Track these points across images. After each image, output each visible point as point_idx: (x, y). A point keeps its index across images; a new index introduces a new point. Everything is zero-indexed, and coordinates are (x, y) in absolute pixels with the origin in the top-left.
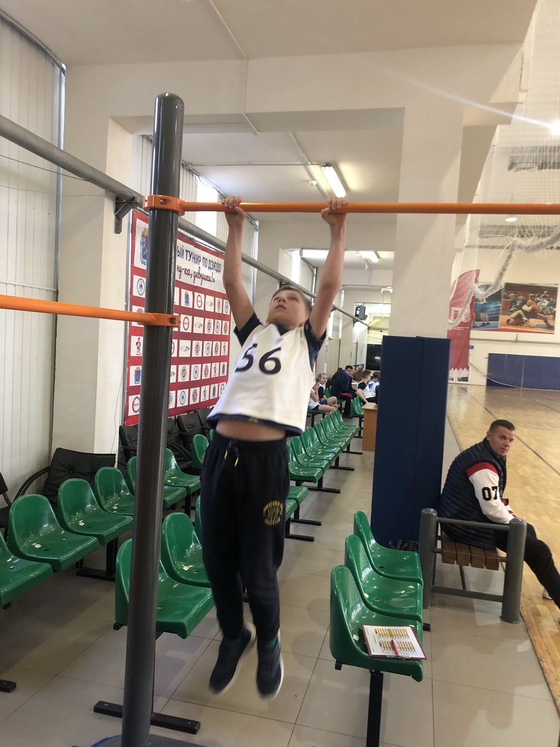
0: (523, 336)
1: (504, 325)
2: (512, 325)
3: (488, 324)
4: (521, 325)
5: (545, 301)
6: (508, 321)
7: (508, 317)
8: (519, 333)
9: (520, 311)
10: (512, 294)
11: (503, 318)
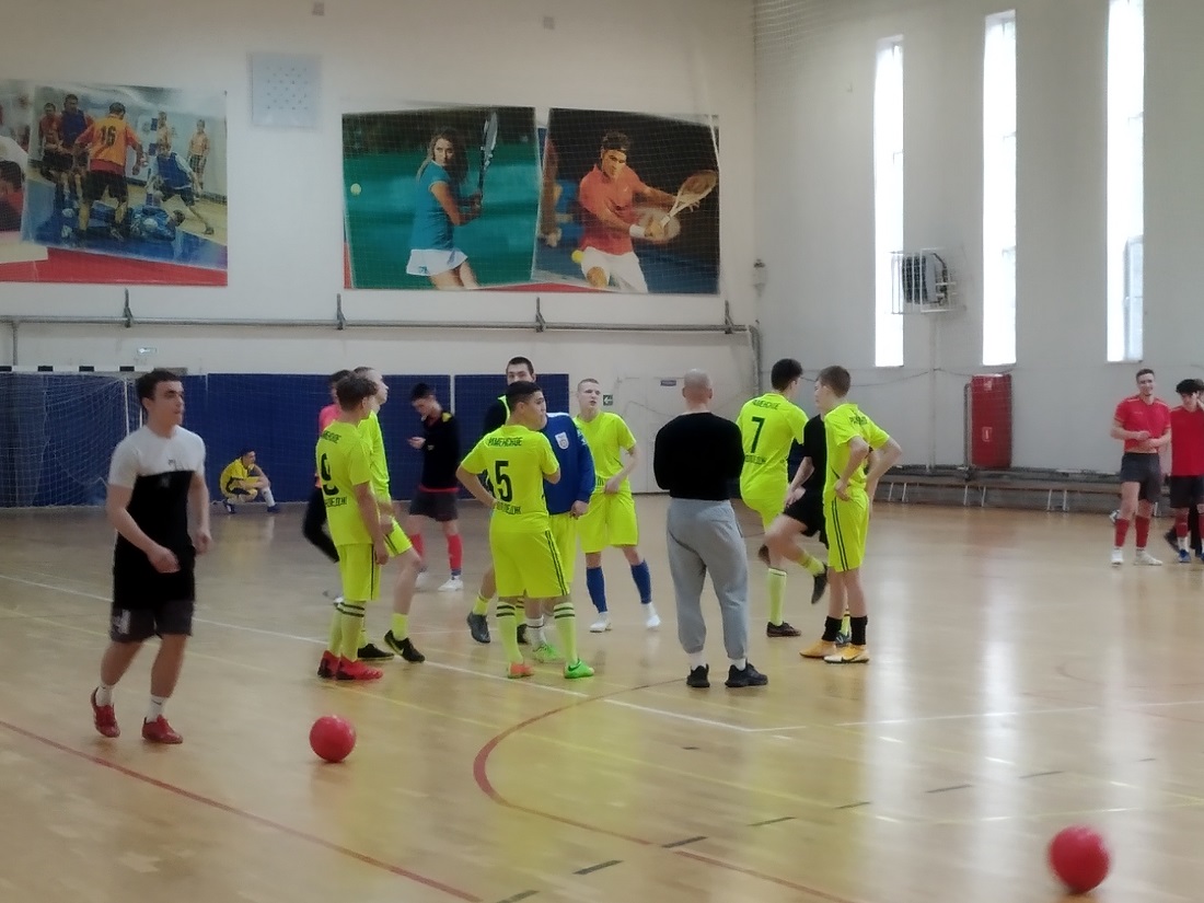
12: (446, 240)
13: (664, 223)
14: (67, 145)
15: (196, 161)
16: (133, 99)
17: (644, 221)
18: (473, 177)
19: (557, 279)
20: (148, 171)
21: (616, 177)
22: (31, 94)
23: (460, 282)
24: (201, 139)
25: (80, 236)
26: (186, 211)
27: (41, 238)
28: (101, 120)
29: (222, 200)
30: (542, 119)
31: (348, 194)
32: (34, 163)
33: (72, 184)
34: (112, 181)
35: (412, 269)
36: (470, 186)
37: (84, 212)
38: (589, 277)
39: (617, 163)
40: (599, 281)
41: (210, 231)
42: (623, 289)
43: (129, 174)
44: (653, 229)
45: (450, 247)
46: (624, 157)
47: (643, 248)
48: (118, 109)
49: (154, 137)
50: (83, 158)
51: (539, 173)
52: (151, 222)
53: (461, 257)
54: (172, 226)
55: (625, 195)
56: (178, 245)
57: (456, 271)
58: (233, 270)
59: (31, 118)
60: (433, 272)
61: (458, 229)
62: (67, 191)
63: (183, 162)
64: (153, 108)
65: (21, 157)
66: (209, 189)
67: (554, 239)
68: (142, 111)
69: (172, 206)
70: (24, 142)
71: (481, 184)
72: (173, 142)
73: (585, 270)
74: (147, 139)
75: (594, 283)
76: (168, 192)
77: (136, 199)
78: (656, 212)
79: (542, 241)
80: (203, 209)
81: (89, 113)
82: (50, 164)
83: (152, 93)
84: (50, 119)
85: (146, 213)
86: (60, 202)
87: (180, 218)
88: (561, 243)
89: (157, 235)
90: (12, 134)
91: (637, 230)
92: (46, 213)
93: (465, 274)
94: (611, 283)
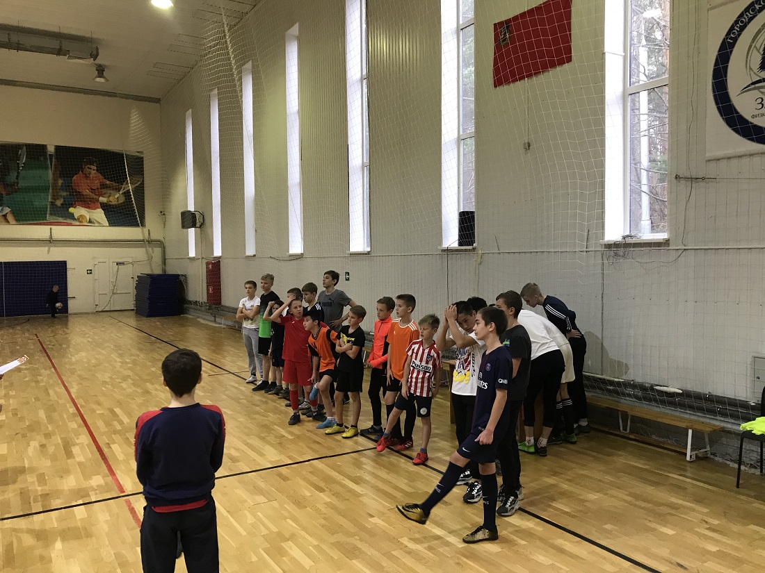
13: (116, 197)
19: (61, 220)
21: (91, 176)
30: (51, 149)
38: (79, 219)
40: (83, 221)
42: (96, 224)
44: (111, 199)
45: (1, 205)
46: (95, 168)
51: (50, 173)
53: (7, 210)
55: (97, 184)
57: (5, 216)
61: (6, 198)
67: (59, 203)
73: (76, 217)
75: (81, 222)
79: (52, 204)
91: (102, 199)
93: (10, 217)
94: (90, 222)
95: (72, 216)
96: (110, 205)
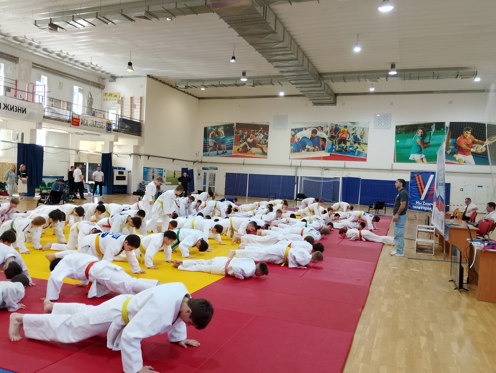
0: (248, 160)
1: (236, 153)
2: (241, 152)
3: (226, 152)
4: (246, 152)
5: (261, 135)
6: (238, 150)
7: (238, 147)
8: (245, 158)
9: (246, 143)
10: (241, 131)
11: (235, 148)
12: (420, 152)
13: (481, 148)
14: (335, 134)
15: (361, 136)
16: (349, 125)
17: (475, 148)
18: (428, 138)
19: (449, 161)
20: (351, 139)
21: (467, 137)
22: (329, 125)
23: (423, 162)
24: (363, 132)
25: (337, 151)
26: (359, 146)
27: (329, 152)
28: (342, 129)
29: (367, 144)
30: (447, 125)
31: (396, 142)
32: (328, 138)
33: (335, 141)
34: (344, 141)
35: (410, 158)
36: (427, 140)
37: (337, 147)
39: (468, 134)
40: (461, 162)
41: (364, 150)
42: (468, 164)
43: (347, 139)
44: (477, 149)
45: (421, 154)
46: (470, 133)
47: (474, 154)
48: (346, 127)
49: (353, 132)
50: (338, 137)
51: (446, 137)
52: (351, 149)
53: (423, 156)
54: (355, 150)
55: (470, 141)
56: (356, 153)
57: (422, 159)
58: (368, 158)
59: (328, 129)
60: (416, 159)
61: (423, 150)
62: (334, 143)
63: (359, 137)
64: (353, 126)
65: (326, 137)
66: (364, 142)
67: (449, 152)
68: (351, 127)
69: (356, 145)
70: (327, 134)
71: (430, 140)
72: (357, 132)
73: (457, 159)
74: (351, 132)
76: (355, 142)
77: (348, 144)
78: (479, 146)
80: (362, 146)
81: (340, 128)
82: (332, 138)
83: (353, 123)
84: (332, 129)
85: (350, 147)
86: (333, 145)
87: (357, 148)
88: (451, 153)
89: (352, 151)
90: (325, 132)
91: (472, 150)
92: (330, 147)
93: (424, 160)
94: (465, 162)
95: (455, 159)
96: (477, 153)
